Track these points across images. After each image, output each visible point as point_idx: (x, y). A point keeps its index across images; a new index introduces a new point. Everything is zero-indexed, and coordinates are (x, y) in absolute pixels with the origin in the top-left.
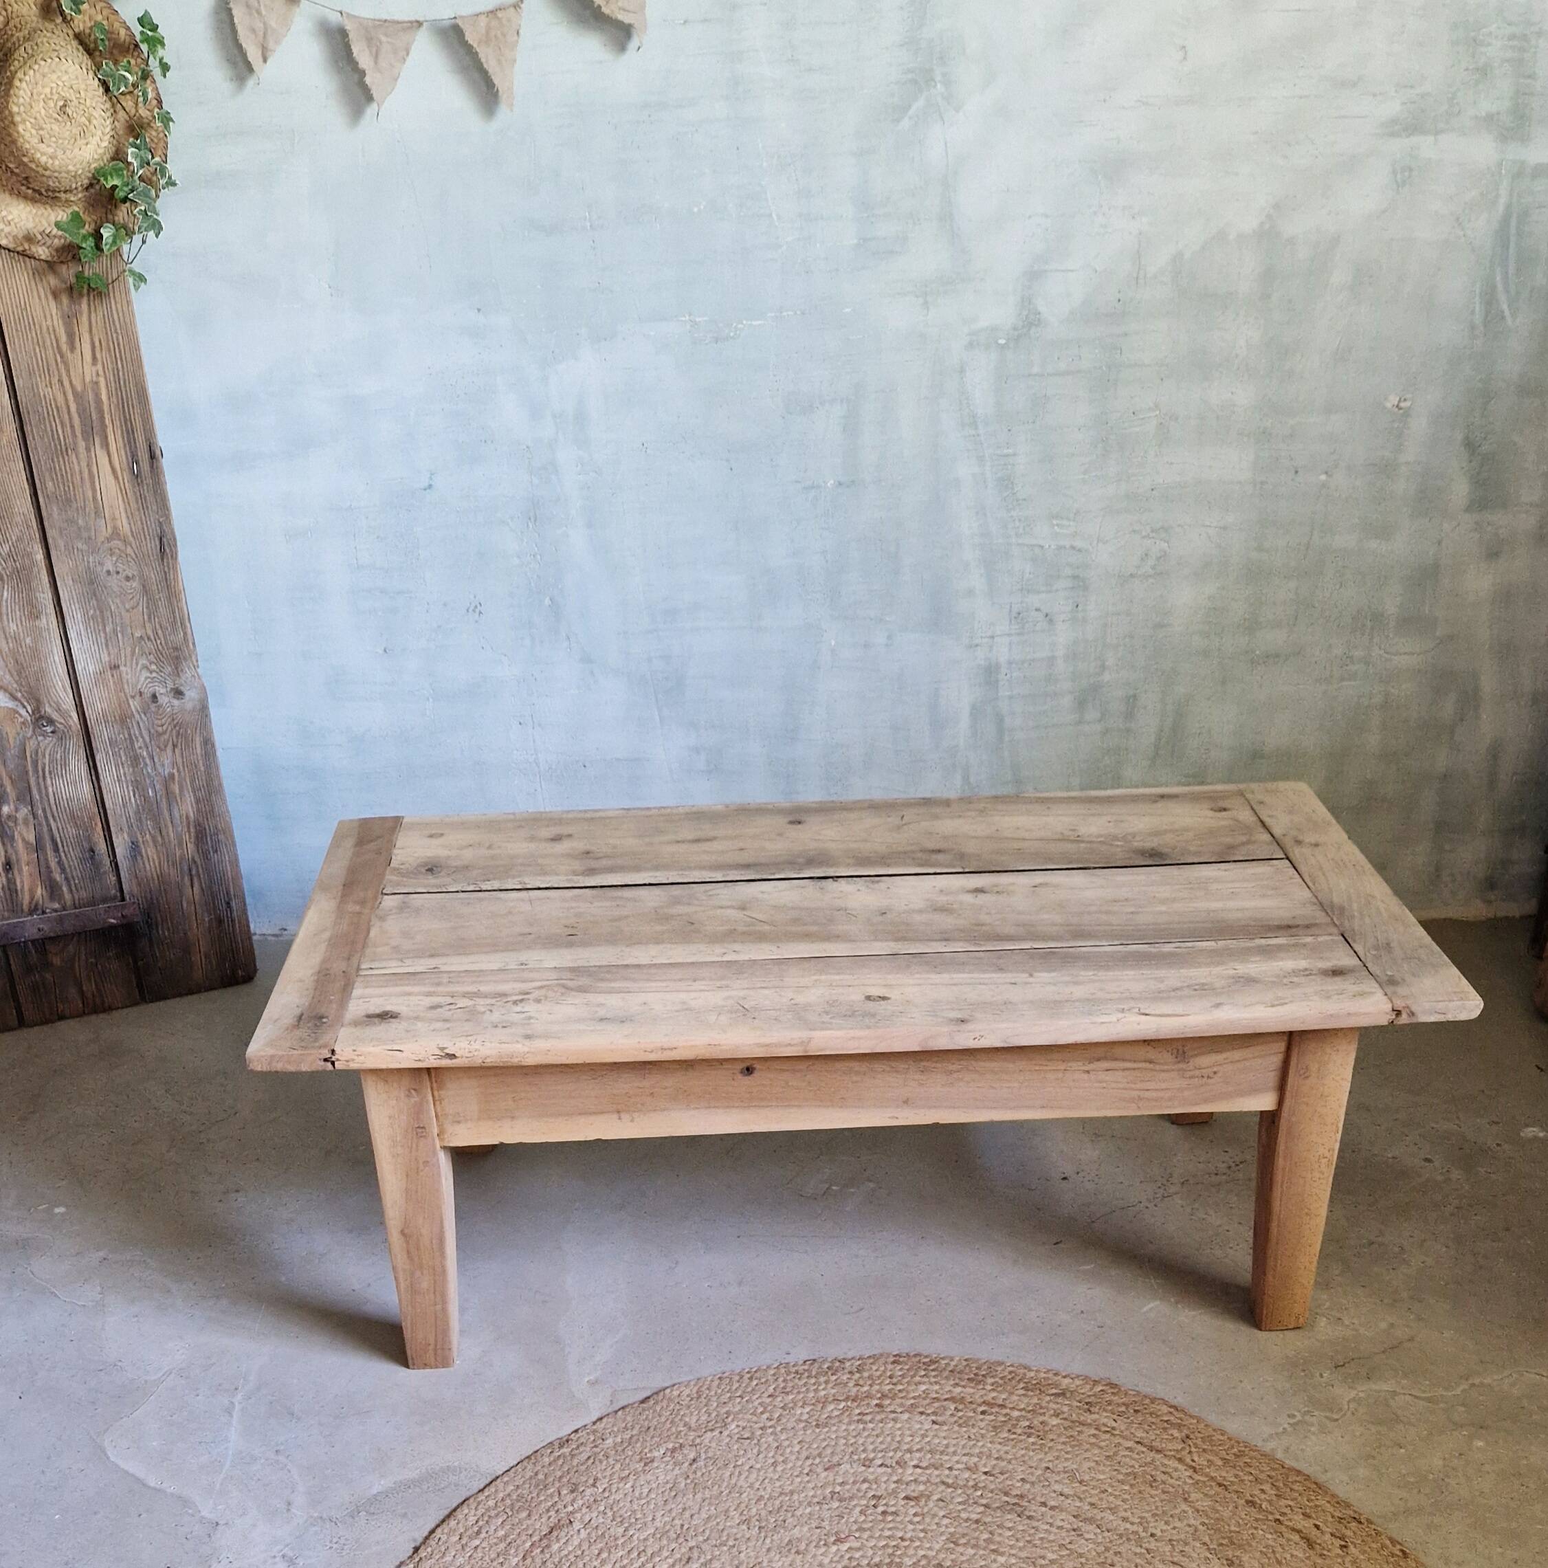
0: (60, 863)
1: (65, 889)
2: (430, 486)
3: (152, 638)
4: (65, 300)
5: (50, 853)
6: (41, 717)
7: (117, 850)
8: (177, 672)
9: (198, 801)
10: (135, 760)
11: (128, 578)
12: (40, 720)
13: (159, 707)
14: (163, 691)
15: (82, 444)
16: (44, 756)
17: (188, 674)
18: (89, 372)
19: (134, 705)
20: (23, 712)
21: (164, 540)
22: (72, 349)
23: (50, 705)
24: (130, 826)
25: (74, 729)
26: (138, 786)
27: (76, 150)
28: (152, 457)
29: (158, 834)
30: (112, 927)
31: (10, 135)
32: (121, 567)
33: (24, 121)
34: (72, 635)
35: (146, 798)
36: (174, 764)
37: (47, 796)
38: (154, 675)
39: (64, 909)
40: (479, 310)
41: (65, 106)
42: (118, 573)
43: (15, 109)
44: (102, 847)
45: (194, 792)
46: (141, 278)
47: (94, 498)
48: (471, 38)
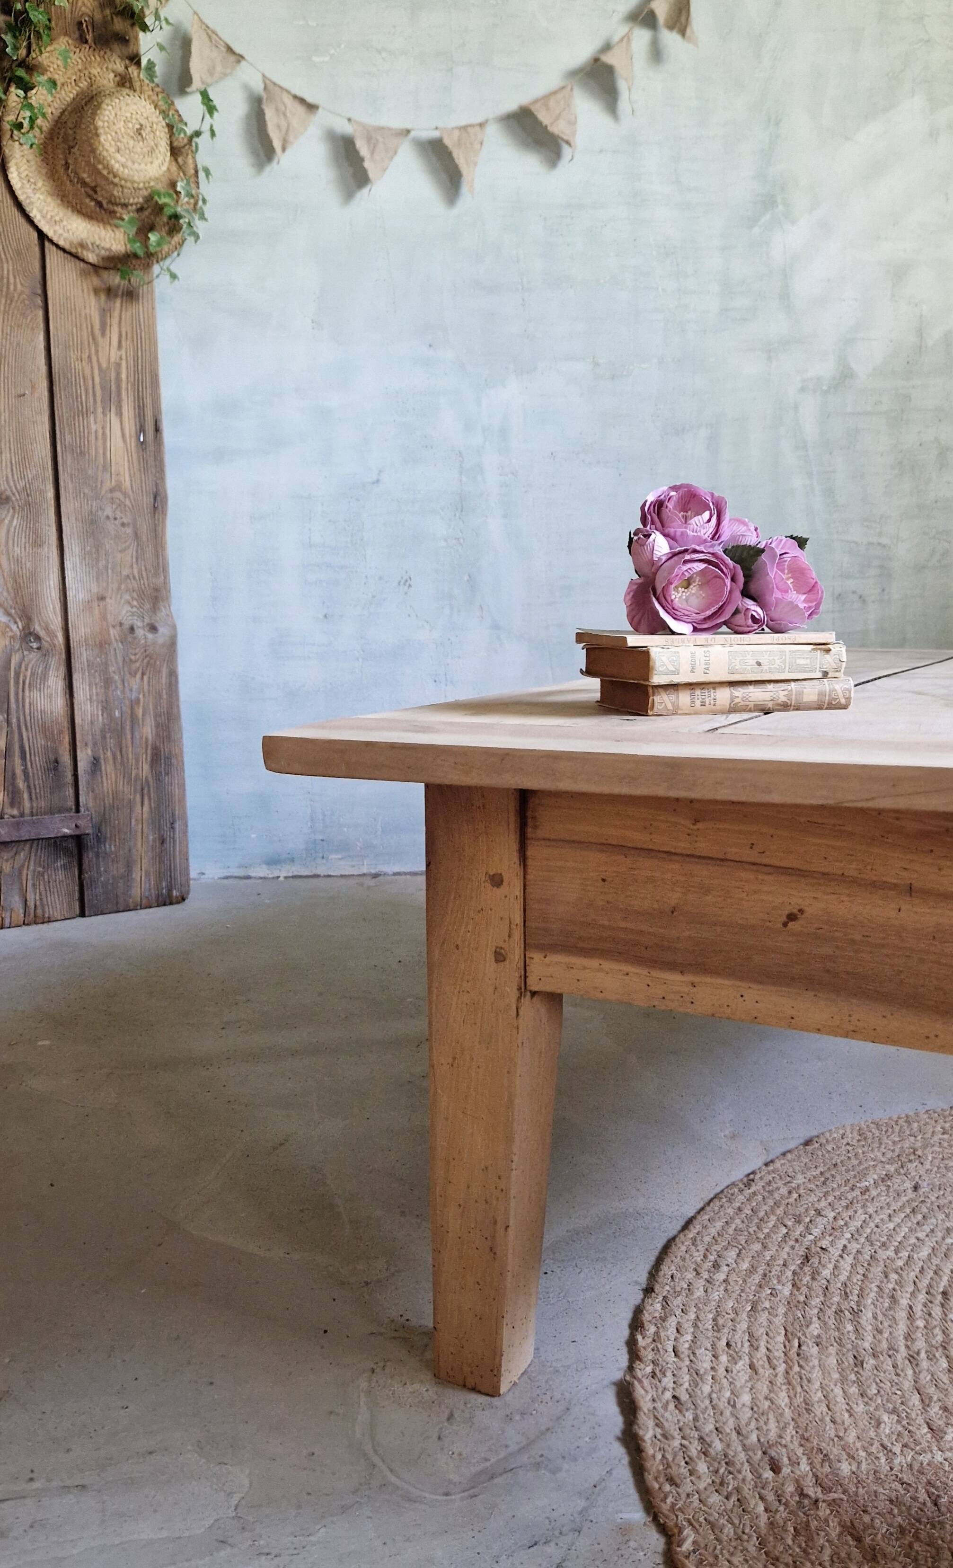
0: (25, 772)
1: (26, 796)
2: (378, 481)
3: (137, 578)
4: (103, 297)
5: (17, 761)
6: (30, 633)
7: (79, 764)
8: (155, 608)
9: (157, 726)
10: (108, 682)
11: (123, 525)
12: (29, 635)
13: (135, 638)
14: (140, 624)
15: (100, 410)
16: (26, 670)
17: (163, 612)
18: (114, 355)
19: (114, 633)
20: (14, 627)
21: (158, 498)
22: (103, 334)
23: (40, 624)
24: (95, 744)
25: (57, 648)
26: (106, 707)
27: (143, 166)
28: (157, 430)
29: (118, 753)
30: (65, 837)
31: (91, 145)
32: (118, 514)
33: (106, 133)
34: (68, 565)
35: (111, 717)
36: (140, 690)
37: (24, 706)
38: (135, 609)
39: (22, 815)
40: (430, 346)
41: (141, 129)
42: (115, 519)
43: (100, 124)
44: (66, 759)
45: (155, 716)
46: (174, 276)
47: (104, 454)
48: (447, 142)
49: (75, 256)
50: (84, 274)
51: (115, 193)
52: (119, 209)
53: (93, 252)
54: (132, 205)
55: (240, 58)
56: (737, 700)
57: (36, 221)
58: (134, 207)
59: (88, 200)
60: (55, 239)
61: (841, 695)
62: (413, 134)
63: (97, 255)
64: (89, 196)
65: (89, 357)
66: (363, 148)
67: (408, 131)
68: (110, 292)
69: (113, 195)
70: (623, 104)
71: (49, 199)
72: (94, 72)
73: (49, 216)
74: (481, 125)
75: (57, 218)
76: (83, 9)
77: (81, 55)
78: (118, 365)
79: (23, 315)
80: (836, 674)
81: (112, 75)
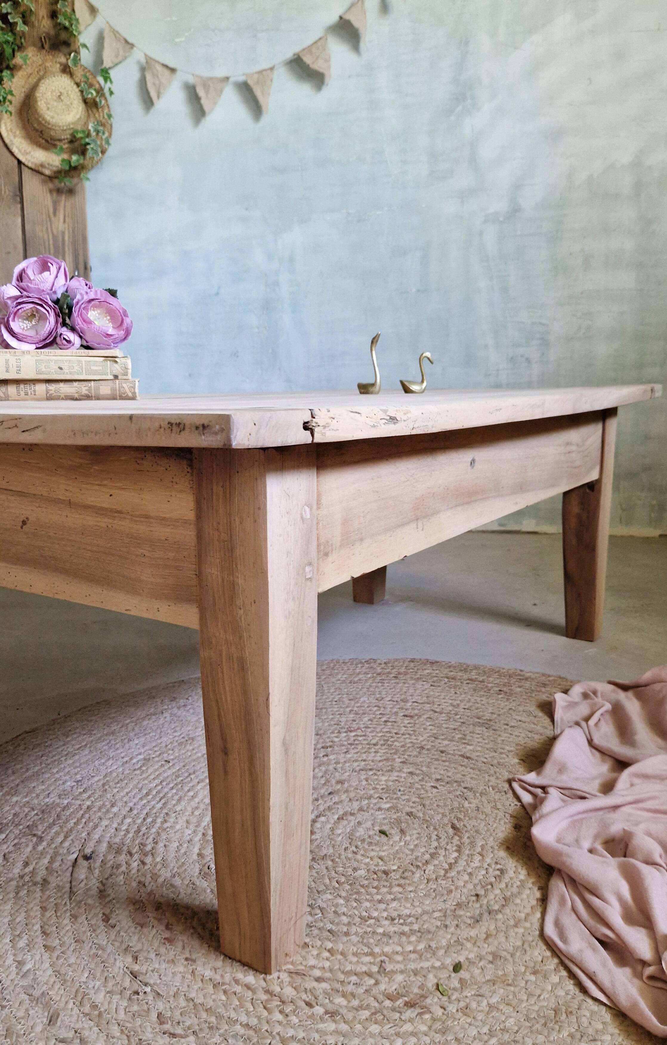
18: (61, 227)
22: (55, 216)
27: (64, 116)
41: (61, 95)
43: (38, 95)
48: (250, 82)
49: (38, 172)
50: (44, 182)
51: (52, 133)
52: (58, 143)
53: (48, 169)
54: (64, 139)
55: (132, 46)
56: (51, 392)
57: (15, 154)
58: (66, 141)
59: (41, 139)
60: (26, 163)
61: (128, 390)
62: (231, 80)
63: (51, 170)
64: (41, 137)
65: (47, 229)
66: (201, 92)
67: (227, 78)
68: (59, 191)
69: (51, 135)
70: (362, 45)
71: (23, 141)
72: (48, 65)
73: (23, 151)
74: (272, 69)
75: (28, 151)
76: (44, 29)
77: (42, 56)
78: (63, 233)
79: (10, 208)
80: (125, 377)
81: (58, 65)
